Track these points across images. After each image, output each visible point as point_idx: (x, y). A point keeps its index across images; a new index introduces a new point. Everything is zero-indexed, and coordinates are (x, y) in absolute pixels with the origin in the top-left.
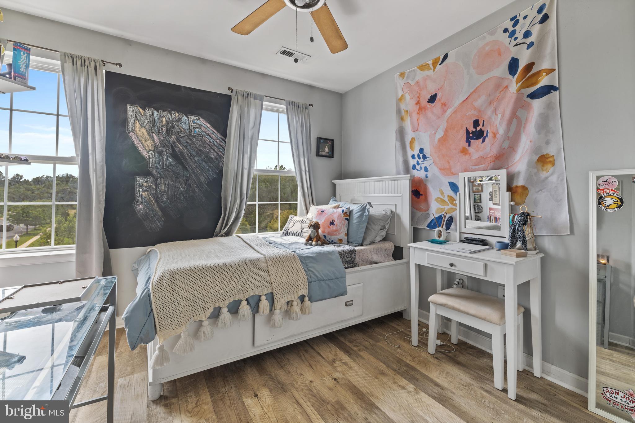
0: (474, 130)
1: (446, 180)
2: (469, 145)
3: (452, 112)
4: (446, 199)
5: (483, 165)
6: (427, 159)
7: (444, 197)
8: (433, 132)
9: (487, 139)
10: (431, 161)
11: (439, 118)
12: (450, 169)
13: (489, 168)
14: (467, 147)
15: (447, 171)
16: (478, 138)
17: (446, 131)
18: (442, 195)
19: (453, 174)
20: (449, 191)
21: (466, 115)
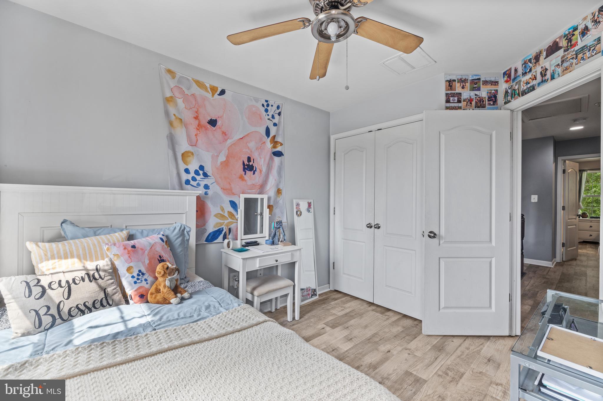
0: (248, 163)
1: (227, 199)
2: (245, 174)
3: (232, 143)
4: (226, 214)
5: (254, 190)
6: (209, 177)
7: (224, 212)
8: (216, 154)
9: (256, 173)
10: (213, 181)
11: (221, 143)
12: (231, 190)
13: (257, 193)
14: (244, 175)
15: (228, 191)
16: (251, 170)
17: (227, 157)
18: (222, 211)
19: (234, 194)
20: (229, 208)
21: (243, 150)
